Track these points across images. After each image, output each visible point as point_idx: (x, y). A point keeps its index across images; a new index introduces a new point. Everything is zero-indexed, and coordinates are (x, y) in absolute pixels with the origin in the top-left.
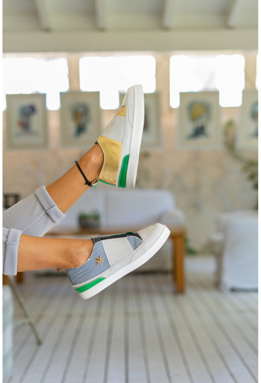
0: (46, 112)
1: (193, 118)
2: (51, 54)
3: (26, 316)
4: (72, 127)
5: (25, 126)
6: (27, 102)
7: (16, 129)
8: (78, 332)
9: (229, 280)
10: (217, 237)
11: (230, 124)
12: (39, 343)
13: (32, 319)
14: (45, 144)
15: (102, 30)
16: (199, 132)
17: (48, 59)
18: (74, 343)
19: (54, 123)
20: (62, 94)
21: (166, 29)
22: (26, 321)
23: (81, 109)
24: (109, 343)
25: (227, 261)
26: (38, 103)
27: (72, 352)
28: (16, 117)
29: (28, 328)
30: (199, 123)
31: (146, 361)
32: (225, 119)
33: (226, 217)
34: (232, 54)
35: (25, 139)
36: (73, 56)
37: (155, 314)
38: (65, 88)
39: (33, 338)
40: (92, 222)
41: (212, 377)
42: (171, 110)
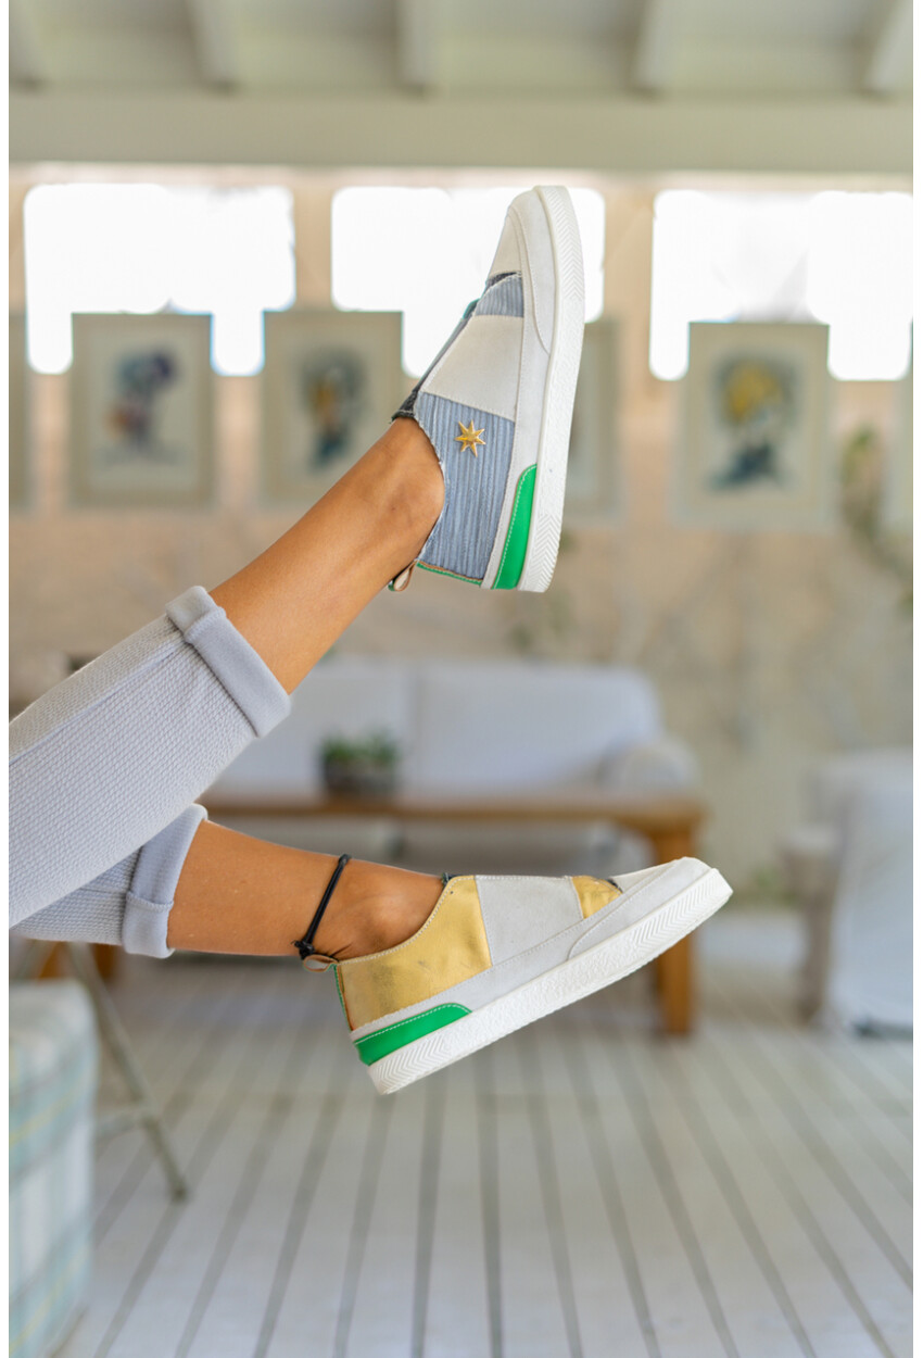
0: (209, 380)
1: (735, 413)
2: (235, 173)
3: (135, 1096)
4: (301, 433)
5: (135, 426)
6: (144, 343)
7: (103, 436)
8: (315, 1159)
9: (850, 995)
10: (814, 840)
11: (864, 440)
12: (179, 1193)
13: (154, 1107)
14: (204, 493)
15: (417, 90)
16: (754, 464)
17: (224, 189)
18: (304, 1197)
19: (238, 421)
20: (269, 316)
21: (644, 92)
22: (136, 1113)
23: (335, 374)
24: (428, 1200)
25: (848, 928)
26: (182, 347)
27: (295, 1231)
28: (104, 393)
29: (138, 1138)
30: (755, 434)
31: (563, 1269)
32: (845, 420)
33: (845, 771)
34: (879, 190)
35: (135, 474)
36: (313, 184)
37: (589, 1106)
38: (282, 295)
39: (155, 1176)
40: (369, 772)
41: (801, 1335)
42: (654, 384)
